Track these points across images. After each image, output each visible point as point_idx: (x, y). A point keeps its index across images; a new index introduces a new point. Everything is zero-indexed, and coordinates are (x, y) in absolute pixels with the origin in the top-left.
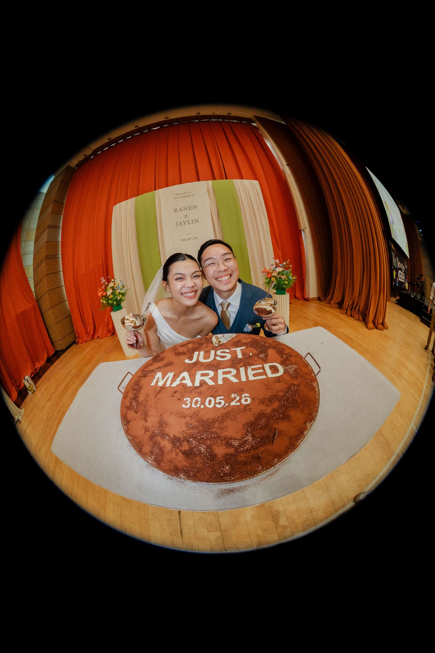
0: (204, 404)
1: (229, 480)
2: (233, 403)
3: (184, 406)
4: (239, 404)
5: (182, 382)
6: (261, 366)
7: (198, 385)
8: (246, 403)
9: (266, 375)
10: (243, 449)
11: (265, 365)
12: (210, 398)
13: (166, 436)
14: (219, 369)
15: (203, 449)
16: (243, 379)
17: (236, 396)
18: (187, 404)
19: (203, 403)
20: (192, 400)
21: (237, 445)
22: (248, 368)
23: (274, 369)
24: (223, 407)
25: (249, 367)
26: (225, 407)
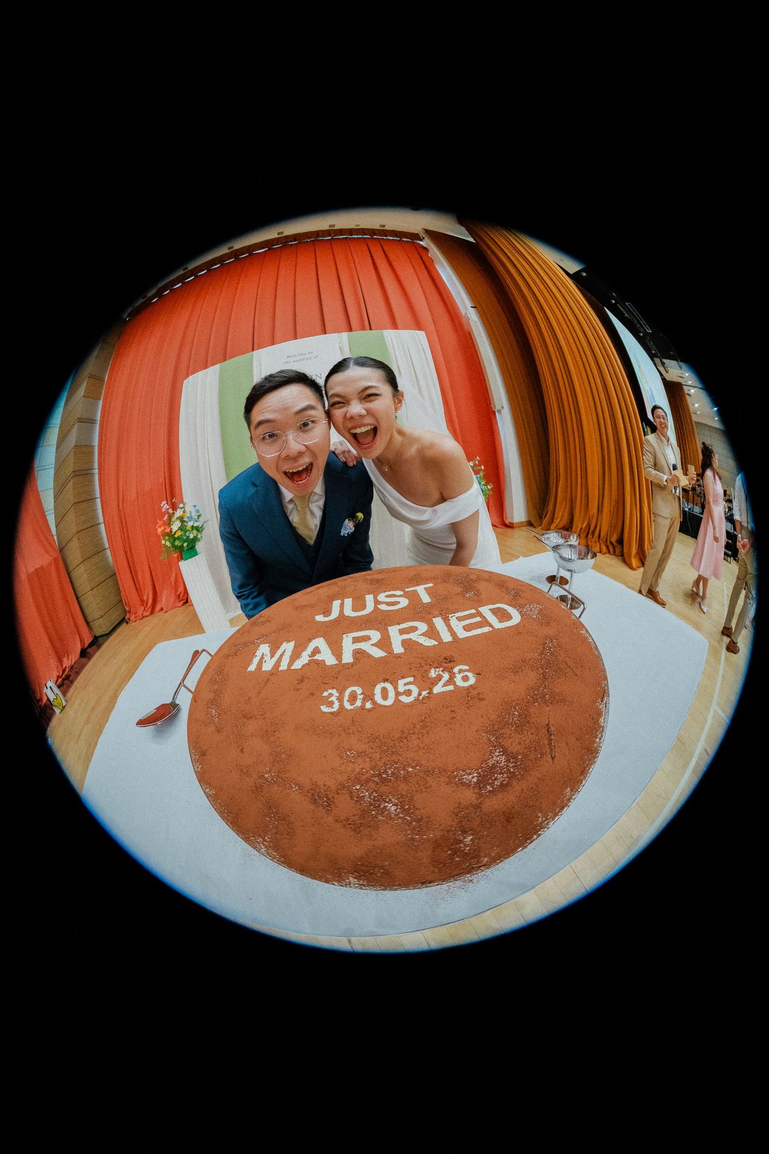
0: (372, 700)
1: (475, 866)
2: (437, 689)
3: (324, 709)
4: (451, 688)
5: (315, 658)
6: (473, 611)
7: (351, 660)
8: (466, 684)
9: (491, 626)
10: (493, 787)
11: (481, 609)
12: (383, 685)
13: (293, 786)
14: (390, 626)
15: (393, 808)
16: (446, 637)
17: (441, 673)
18: (331, 704)
19: (368, 696)
20: (341, 693)
21: (475, 780)
22: (450, 618)
23: (503, 615)
24: (417, 700)
25: (450, 616)
26: (423, 698)
